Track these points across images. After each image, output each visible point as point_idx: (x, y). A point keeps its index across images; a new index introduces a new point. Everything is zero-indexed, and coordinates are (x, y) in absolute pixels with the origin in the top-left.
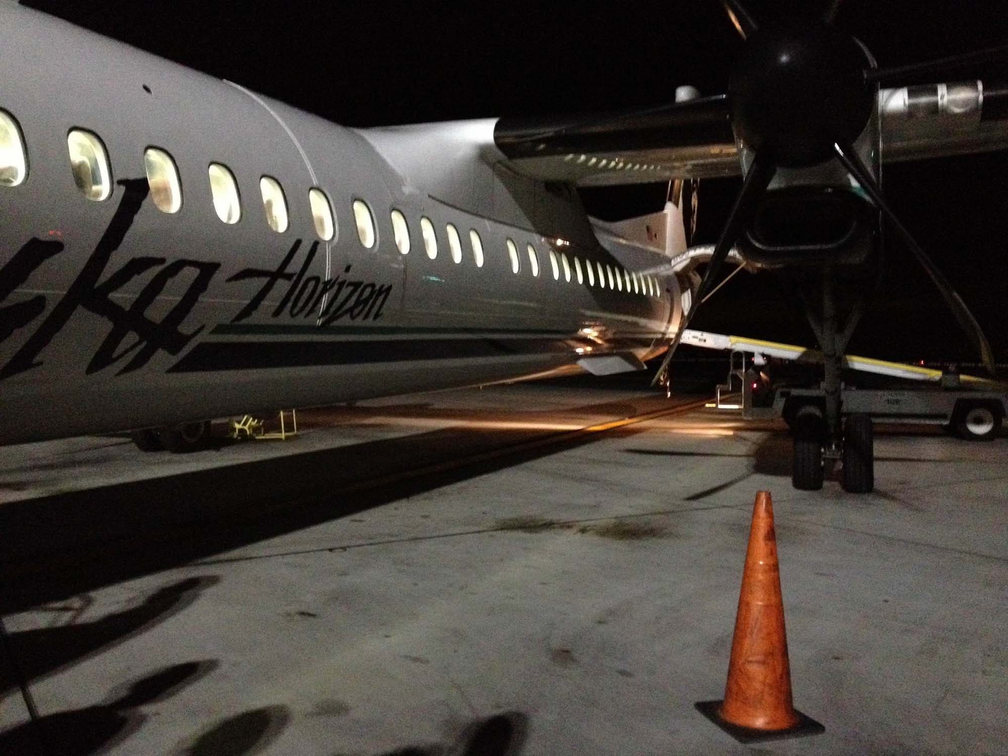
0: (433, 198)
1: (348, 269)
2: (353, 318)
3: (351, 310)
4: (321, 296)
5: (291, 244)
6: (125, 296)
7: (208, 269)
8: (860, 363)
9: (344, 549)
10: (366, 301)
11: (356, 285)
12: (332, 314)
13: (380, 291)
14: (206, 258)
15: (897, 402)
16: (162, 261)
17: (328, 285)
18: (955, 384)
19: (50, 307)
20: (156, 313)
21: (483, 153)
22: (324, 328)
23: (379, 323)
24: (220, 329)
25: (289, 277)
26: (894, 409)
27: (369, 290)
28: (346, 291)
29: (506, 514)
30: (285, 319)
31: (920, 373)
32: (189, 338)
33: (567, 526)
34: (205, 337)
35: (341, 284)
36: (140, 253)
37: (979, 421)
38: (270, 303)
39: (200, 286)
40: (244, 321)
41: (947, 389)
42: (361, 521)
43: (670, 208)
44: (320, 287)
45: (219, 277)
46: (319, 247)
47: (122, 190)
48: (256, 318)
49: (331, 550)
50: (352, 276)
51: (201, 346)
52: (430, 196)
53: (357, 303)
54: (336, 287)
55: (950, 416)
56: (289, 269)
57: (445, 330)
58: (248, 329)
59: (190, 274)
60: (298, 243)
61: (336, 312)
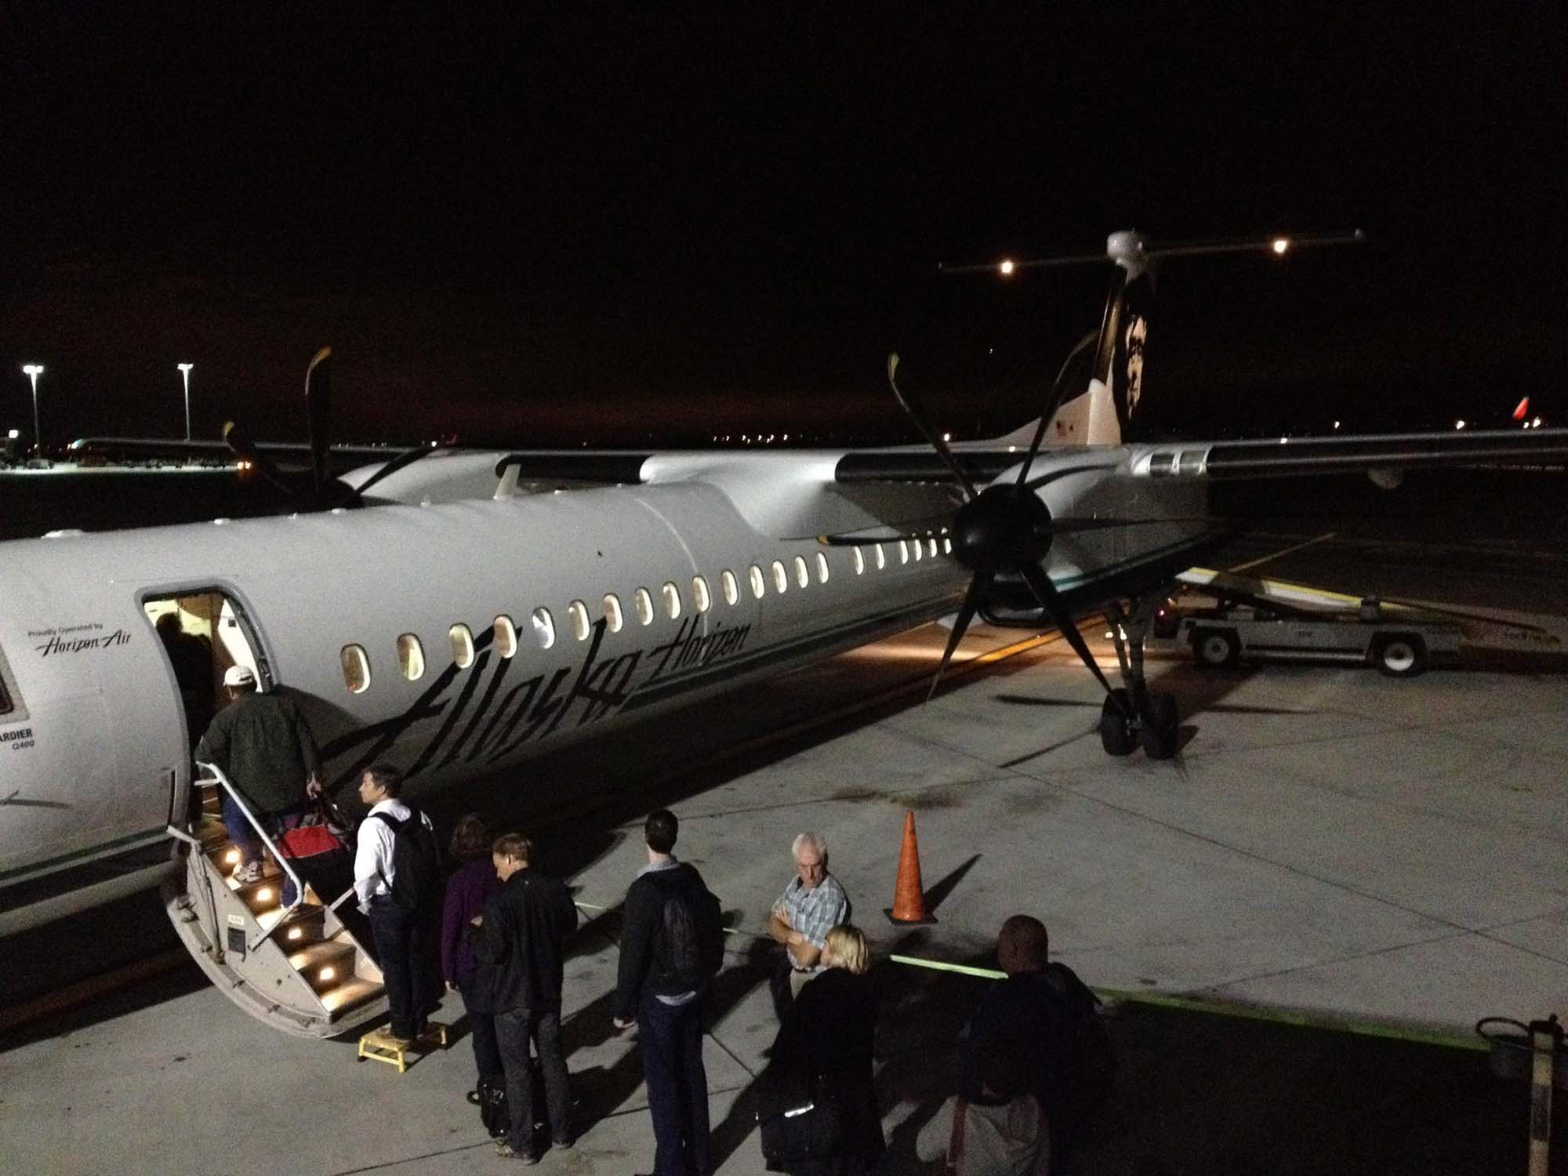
0: (785, 539)
1: (719, 624)
2: (723, 654)
3: (722, 650)
4: (701, 649)
5: (683, 621)
6: (596, 685)
7: (636, 656)
8: (1278, 590)
9: (721, 815)
10: (733, 640)
11: (724, 634)
12: (707, 659)
13: (742, 631)
14: (634, 650)
15: (1310, 635)
16: (612, 660)
17: (705, 641)
18: (1376, 615)
19: (565, 699)
20: (611, 689)
21: (827, 487)
22: (706, 665)
23: (744, 650)
24: (643, 686)
25: (681, 643)
26: (1306, 642)
27: (734, 633)
28: (718, 640)
29: (843, 784)
30: (680, 668)
31: (1341, 600)
32: (625, 696)
33: (883, 796)
34: (634, 693)
35: (714, 637)
36: (605, 658)
37: (1399, 656)
38: (670, 663)
39: (633, 666)
40: (656, 678)
41: (1363, 621)
42: (732, 790)
43: (1095, 386)
44: (701, 642)
45: (643, 657)
46: (700, 618)
47: (594, 628)
48: (662, 674)
49: (712, 816)
50: (721, 629)
51: (633, 698)
52: (782, 539)
53: (726, 644)
54: (711, 639)
55: (1366, 648)
56: (682, 639)
57: (800, 638)
58: (659, 681)
59: (628, 661)
60: (687, 620)
61: (713, 652)
